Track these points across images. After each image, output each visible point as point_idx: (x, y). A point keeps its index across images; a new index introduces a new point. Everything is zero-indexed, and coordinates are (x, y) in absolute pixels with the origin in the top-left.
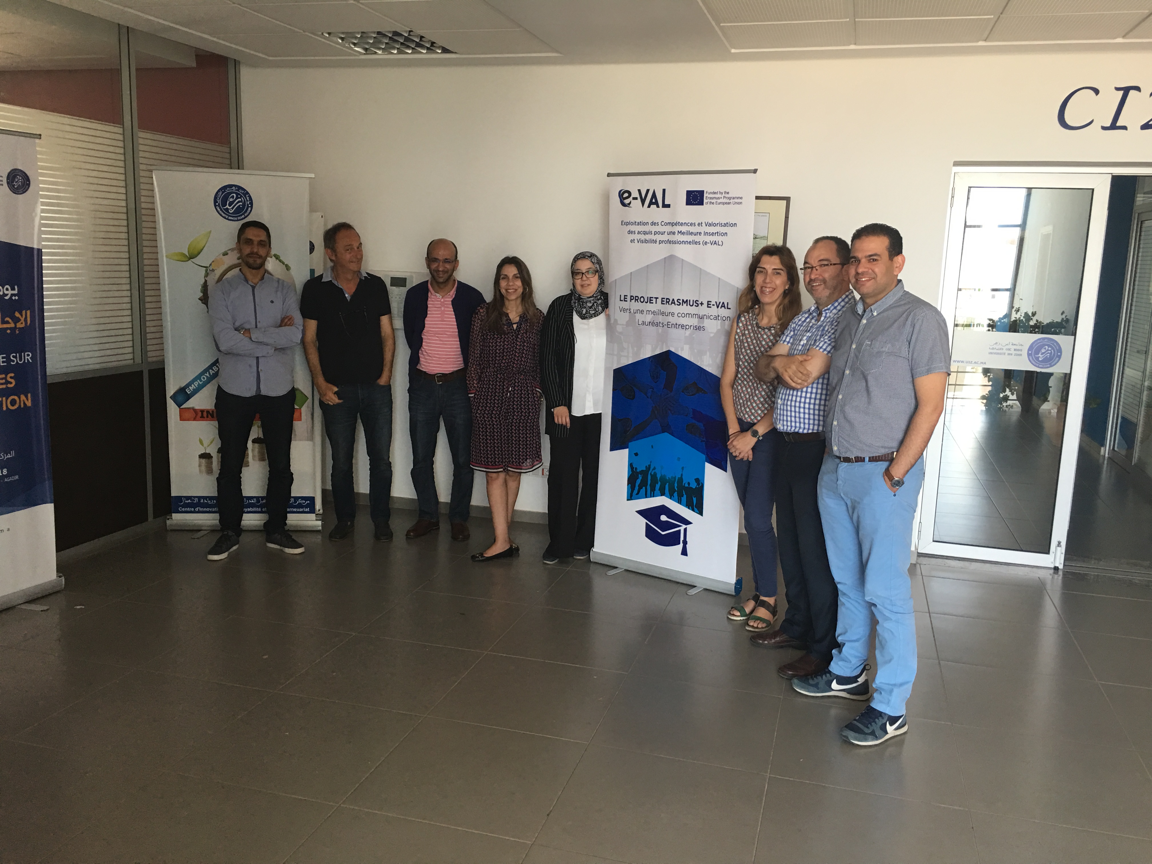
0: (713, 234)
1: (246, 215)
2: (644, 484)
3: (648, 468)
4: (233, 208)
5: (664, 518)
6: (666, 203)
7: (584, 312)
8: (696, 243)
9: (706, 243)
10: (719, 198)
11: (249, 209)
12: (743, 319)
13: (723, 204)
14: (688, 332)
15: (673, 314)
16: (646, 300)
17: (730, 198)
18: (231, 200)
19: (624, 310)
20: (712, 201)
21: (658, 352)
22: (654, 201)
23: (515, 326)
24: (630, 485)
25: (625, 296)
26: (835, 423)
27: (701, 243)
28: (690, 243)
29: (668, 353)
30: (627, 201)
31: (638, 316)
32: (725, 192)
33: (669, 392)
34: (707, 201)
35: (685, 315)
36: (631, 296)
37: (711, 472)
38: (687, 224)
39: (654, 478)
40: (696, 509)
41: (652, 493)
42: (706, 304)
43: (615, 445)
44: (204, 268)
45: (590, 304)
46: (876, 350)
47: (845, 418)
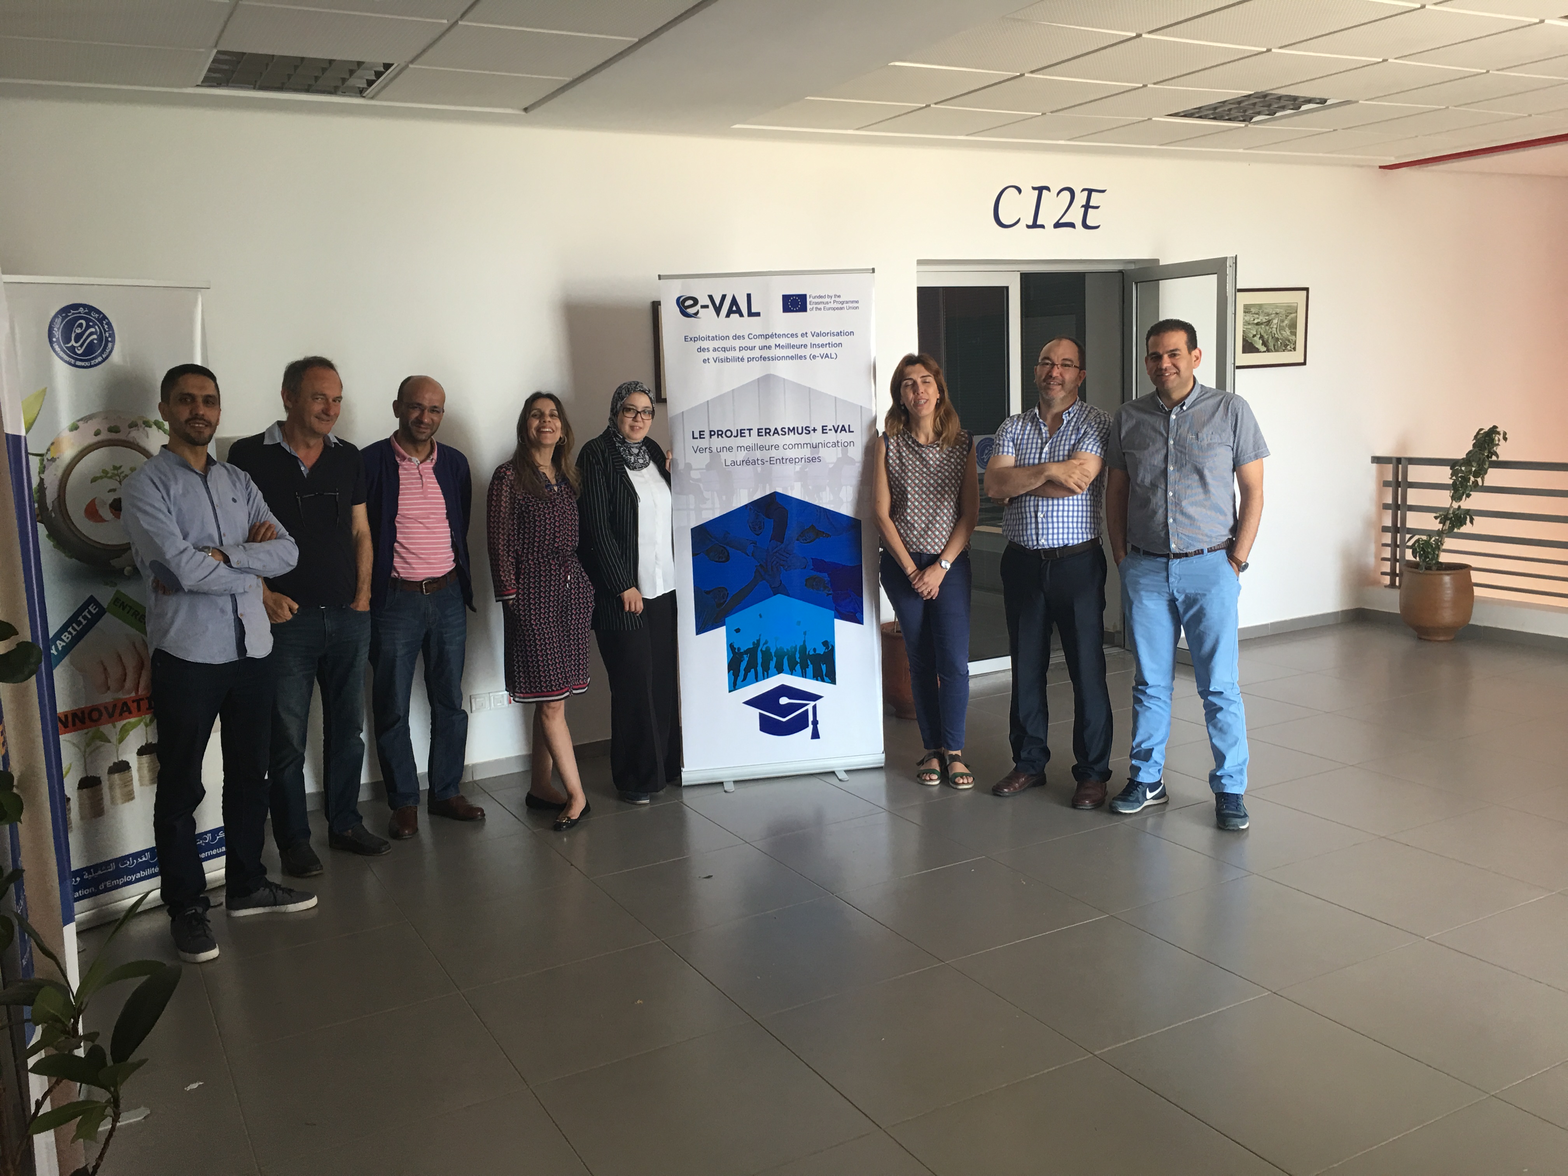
0: (822, 346)
1: (104, 356)
2: (752, 665)
3: (757, 645)
4: (81, 346)
5: (784, 701)
6: (753, 311)
7: (632, 460)
8: (801, 357)
9: (814, 357)
10: (827, 303)
11: (110, 345)
12: (892, 441)
13: (834, 309)
14: (798, 467)
15: (777, 447)
16: (735, 434)
17: (842, 303)
18: (79, 331)
19: (701, 450)
20: (819, 306)
21: (757, 496)
22: (734, 308)
23: (556, 488)
24: (732, 672)
25: (700, 432)
26: (1171, 521)
27: (808, 357)
28: (792, 358)
29: (774, 495)
30: (691, 311)
31: (725, 455)
32: (835, 296)
33: (779, 543)
34: (811, 307)
35: (794, 446)
36: (711, 431)
37: (843, 630)
38: (786, 336)
39: (767, 655)
40: (826, 679)
41: (765, 673)
42: (820, 430)
43: (702, 627)
44: (39, 458)
45: (636, 451)
46: (1205, 443)
47: (1183, 513)
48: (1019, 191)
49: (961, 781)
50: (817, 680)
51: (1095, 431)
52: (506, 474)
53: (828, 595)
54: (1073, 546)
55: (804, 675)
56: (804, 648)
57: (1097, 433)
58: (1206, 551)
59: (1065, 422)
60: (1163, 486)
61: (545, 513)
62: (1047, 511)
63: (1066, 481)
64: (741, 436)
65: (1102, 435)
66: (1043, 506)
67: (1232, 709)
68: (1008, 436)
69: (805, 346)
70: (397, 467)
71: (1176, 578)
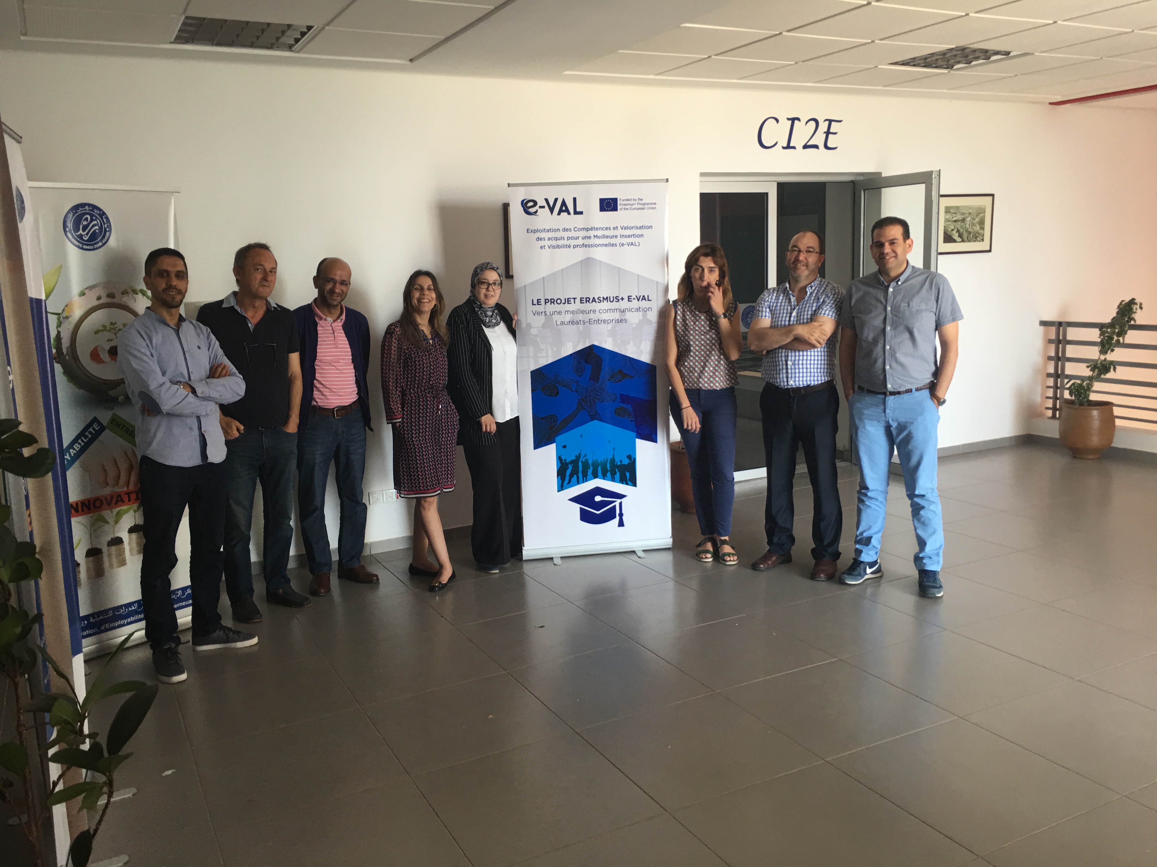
0: (629, 236)
1: (104, 242)
2: (575, 472)
3: (578, 457)
4: (87, 234)
5: (598, 498)
6: (578, 210)
7: (487, 321)
8: (613, 245)
9: (623, 245)
10: (633, 205)
11: (108, 234)
12: (679, 307)
13: (638, 209)
14: (610, 326)
15: (594, 311)
16: (563, 301)
17: (644, 204)
18: (85, 223)
19: (538, 313)
20: (626, 207)
21: (580, 348)
22: (564, 208)
23: (431, 342)
25: (538, 300)
26: (887, 367)
27: (618, 245)
28: (606, 245)
29: (592, 348)
30: (532, 210)
31: (555, 317)
32: (639, 199)
33: (595, 383)
34: (621, 207)
35: (607, 311)
36: (546, 300)
37: (642, 446)
38: (602, 229)
39: (586, 465)
40: (629, 483)
41: (585, 478)
42: (626, 299)
43: (538, 443)
44: (56, 316)
45: (490, 313)
46: (914, 310)
47: (897, 361)
48: (777, 120)
49: (729, 559)
50: (623, 483)
51: (831, 300)
52: (395, 330)
53: (631, 421)
54: (814, 386)
55: (613, 480)
56: (613, 461)
57: (832, 302)
58: (914, 390)
59: (808, 293)
60: (882, 342)
61: (423, 359)
62: (795, 360)
63: (809, 338)
64: (568, 303)
65: (836, 303)
66: (791, 356)
67: (932, 507)
68: (766, 304)
69: (616, 237)
70: (316, 324)
71: (890, 410)
